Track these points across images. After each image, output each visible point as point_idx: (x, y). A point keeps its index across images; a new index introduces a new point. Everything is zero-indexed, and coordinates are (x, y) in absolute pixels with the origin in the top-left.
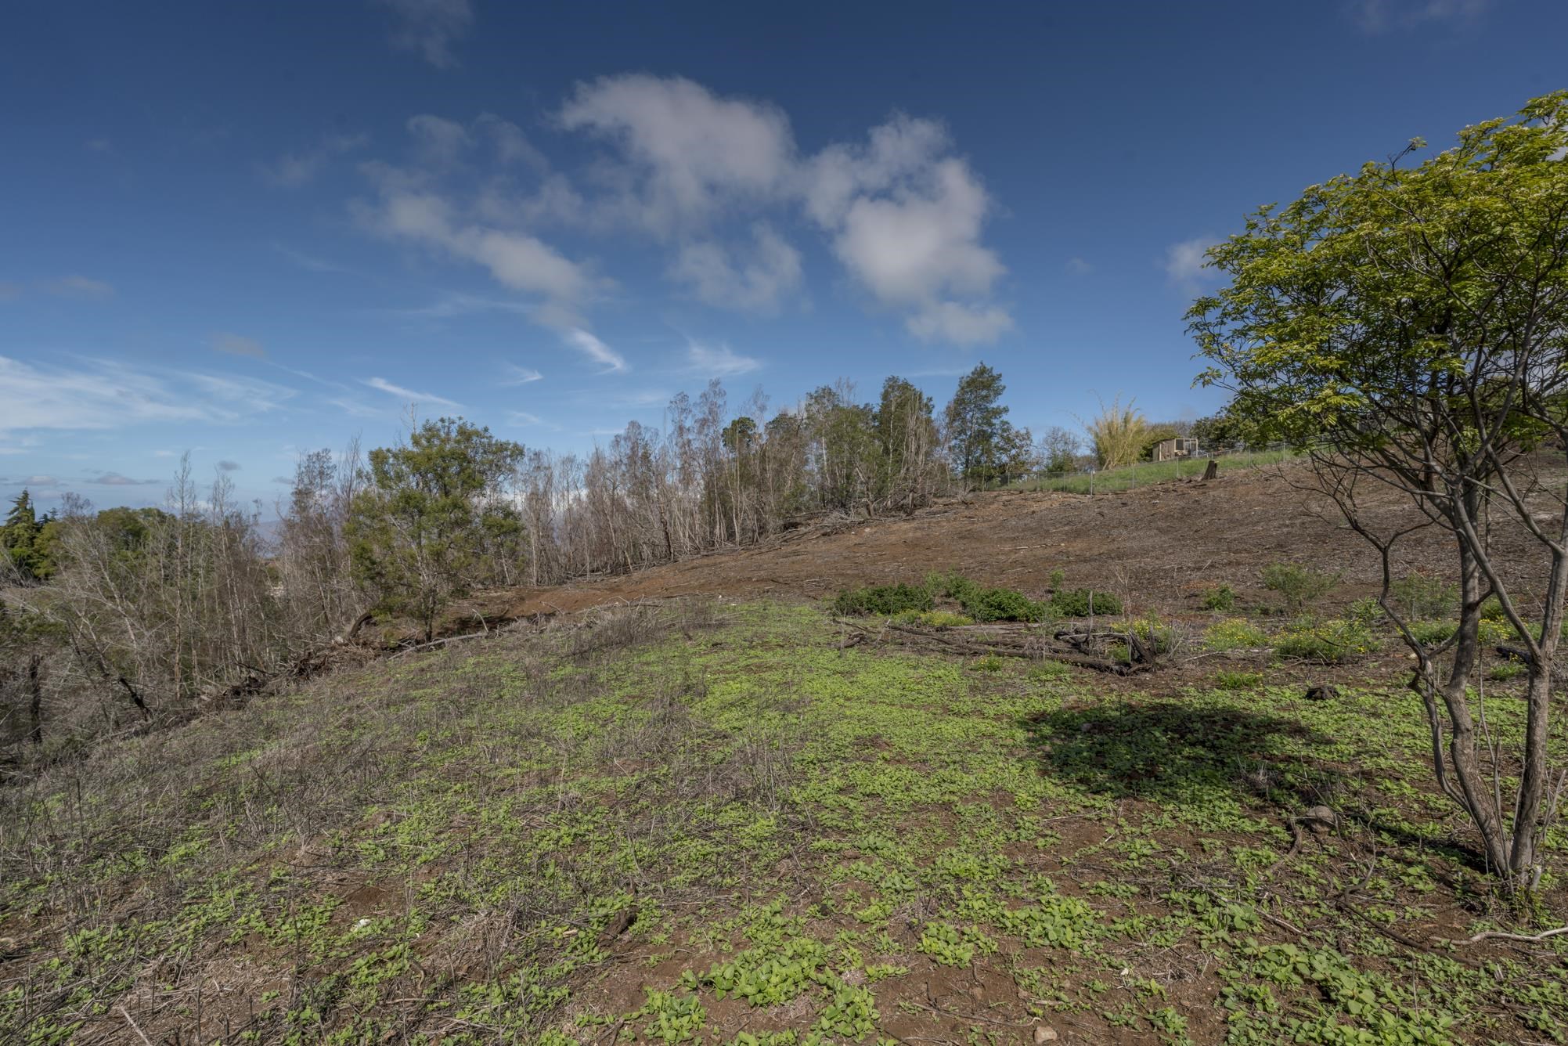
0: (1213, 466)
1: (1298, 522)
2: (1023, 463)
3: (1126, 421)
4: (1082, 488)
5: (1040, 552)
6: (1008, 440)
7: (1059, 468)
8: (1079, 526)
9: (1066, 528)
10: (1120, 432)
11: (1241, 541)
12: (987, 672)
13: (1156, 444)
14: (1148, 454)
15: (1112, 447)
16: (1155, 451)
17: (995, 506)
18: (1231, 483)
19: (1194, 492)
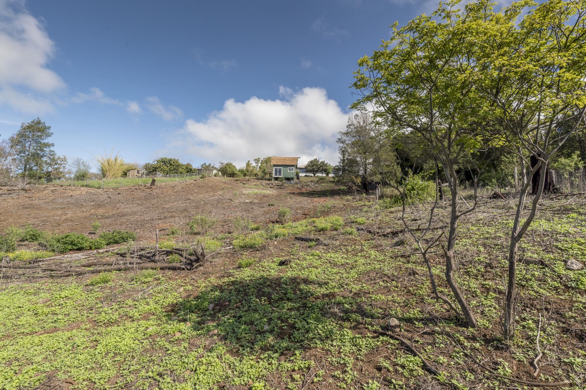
0: (154, 181)
1: (188, 202)
2: (61, 172)
3: (116, 160)
4: (97, 186)
5: (80, 215)
6: (53, 160)
7: (82, 176)
8: (99, 202)
9: (92, 203)
10: (113, 164)
11: (171, 208)
12: (103, 285)
13: (129, 171)
14: (125, 174)
15: (109, 170)
16: (128, 174)
17: (46, 192)
18: (160, 187)
19: (148, 190)
